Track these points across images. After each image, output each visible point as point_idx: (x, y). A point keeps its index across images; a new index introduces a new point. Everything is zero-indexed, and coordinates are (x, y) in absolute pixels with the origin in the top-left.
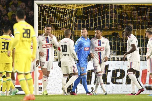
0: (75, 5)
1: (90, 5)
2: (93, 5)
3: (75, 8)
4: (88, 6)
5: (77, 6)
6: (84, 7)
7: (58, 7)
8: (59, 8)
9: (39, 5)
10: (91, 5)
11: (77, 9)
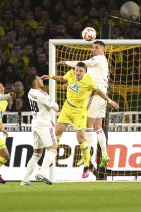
0: (111, 46)
1: (133, 47)
2: (138, 46)
3: (112, 51)
4: (131, 48)
5: (113, 49)
6: (125, 49)
7: (86, 49)
8: (87, 51)
9: (57, 47)
10: (136, 47)
11: (114, 53)
